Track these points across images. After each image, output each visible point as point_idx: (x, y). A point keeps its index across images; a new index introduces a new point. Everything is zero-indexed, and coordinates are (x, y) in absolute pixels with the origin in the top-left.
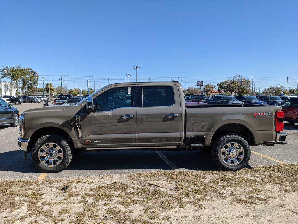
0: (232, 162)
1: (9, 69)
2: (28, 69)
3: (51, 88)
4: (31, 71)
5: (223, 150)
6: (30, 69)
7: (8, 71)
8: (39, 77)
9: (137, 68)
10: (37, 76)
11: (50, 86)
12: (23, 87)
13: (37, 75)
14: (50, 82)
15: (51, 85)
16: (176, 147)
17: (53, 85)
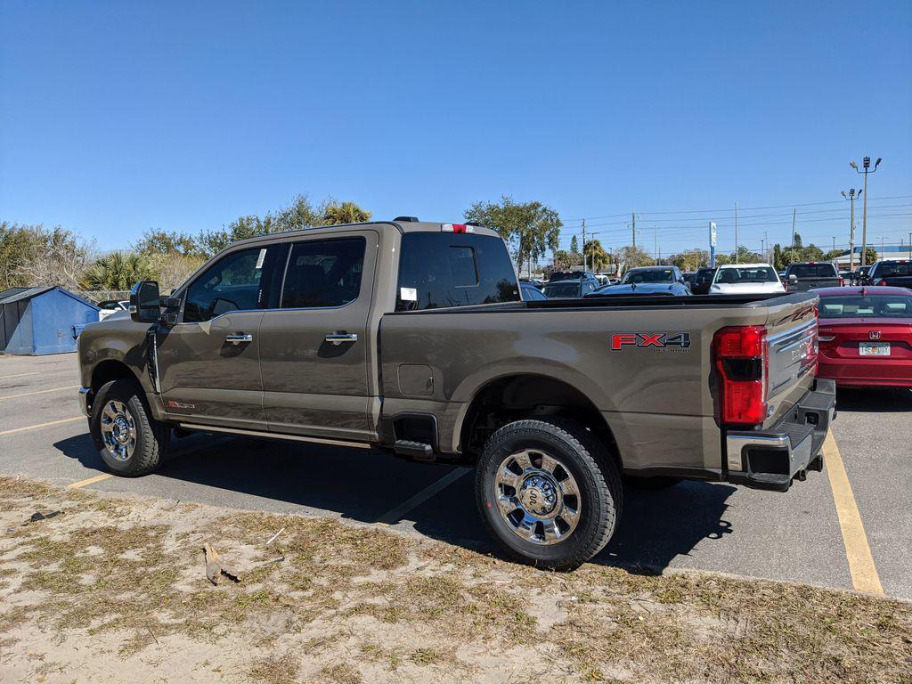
0: (540, 530)
1: (484, 209)
2: (535, 206)
3: (596, 255)
4: (540, 209)
5: (504, 474)
6: (539, 205)
7: (483, 214)
8: (561, 225)
9: (866, 165)
10: (559, 224)
11: (595, 248)
12: (521, 254)
13: (558, 221)
14: (596, 237)
15: (598, 244)
16: (368, 446)
17: (602, 245)
